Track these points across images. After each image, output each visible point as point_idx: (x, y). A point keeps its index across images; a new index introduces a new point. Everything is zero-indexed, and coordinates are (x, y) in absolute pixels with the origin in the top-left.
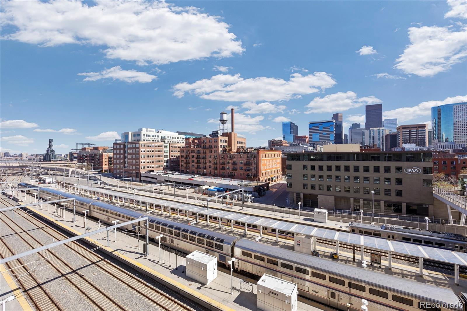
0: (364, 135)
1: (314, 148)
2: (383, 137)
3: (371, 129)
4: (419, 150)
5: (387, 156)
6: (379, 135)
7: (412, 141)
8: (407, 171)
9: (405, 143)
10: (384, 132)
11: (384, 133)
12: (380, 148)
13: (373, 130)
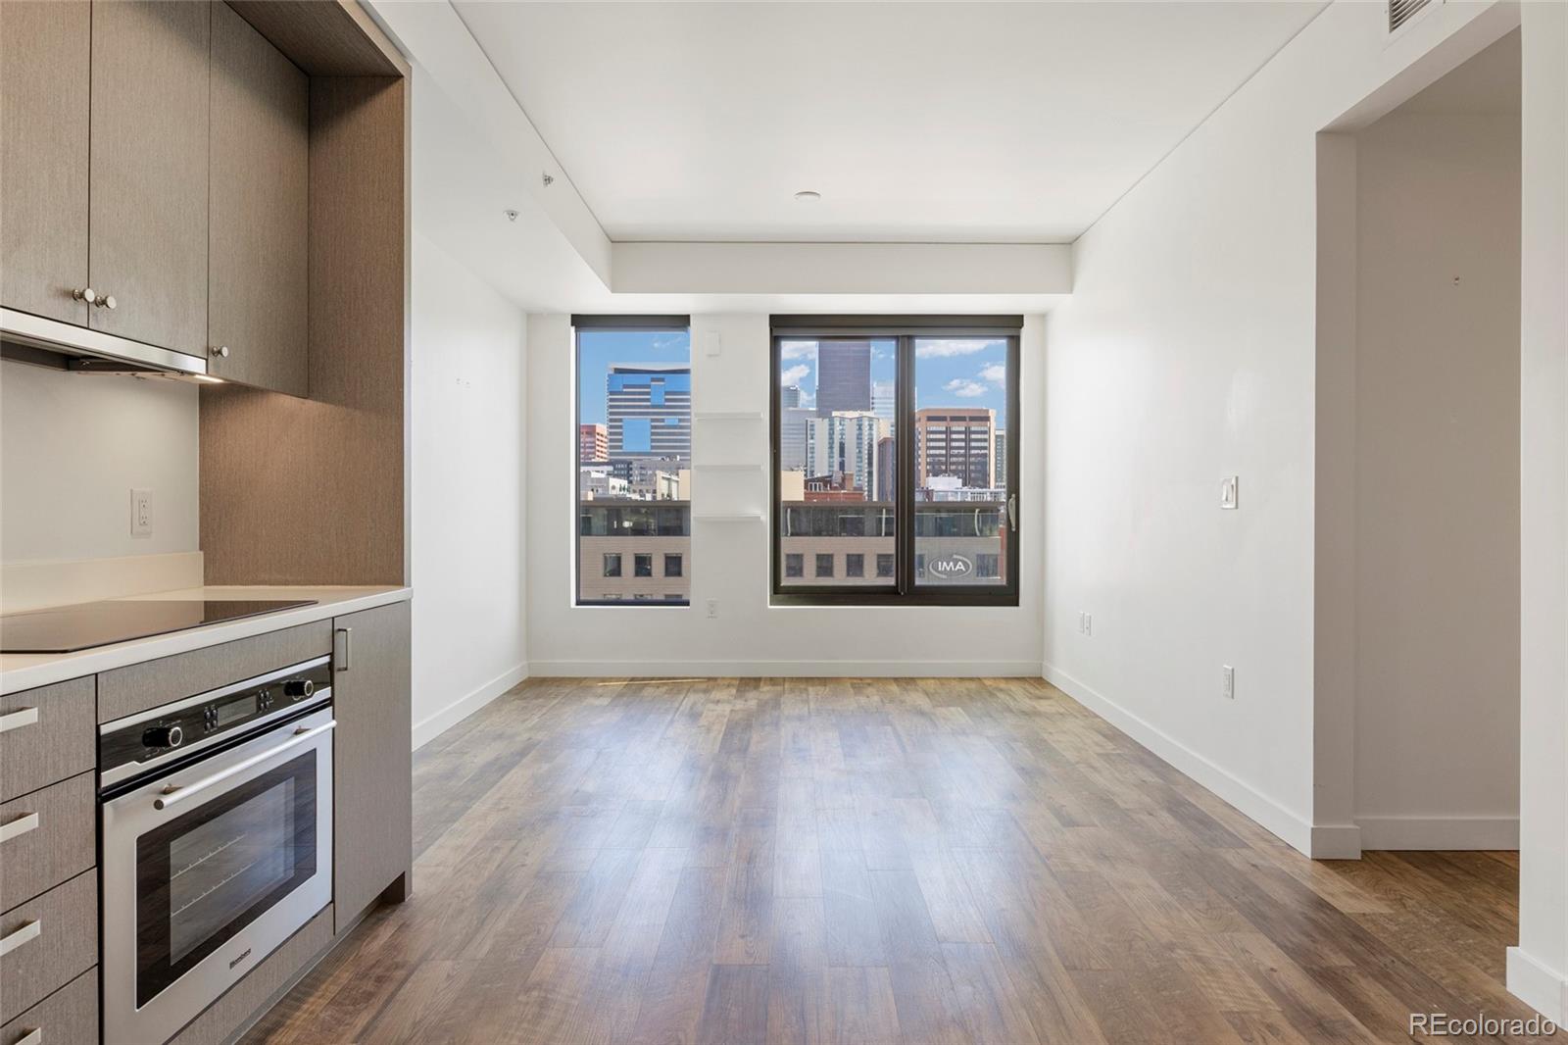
0: (812, 438)
1: (630, 482)
2: (871, 446)
3: (834, 414)
4: (969, 499)
5: (884, 516)
6: (859, 437)
7: (953, 467)
8: (937, 570)
9: (934, 475)
10: (874, 427)
11: (874, 433)
12: (861, 489)
13: (842, 419)
